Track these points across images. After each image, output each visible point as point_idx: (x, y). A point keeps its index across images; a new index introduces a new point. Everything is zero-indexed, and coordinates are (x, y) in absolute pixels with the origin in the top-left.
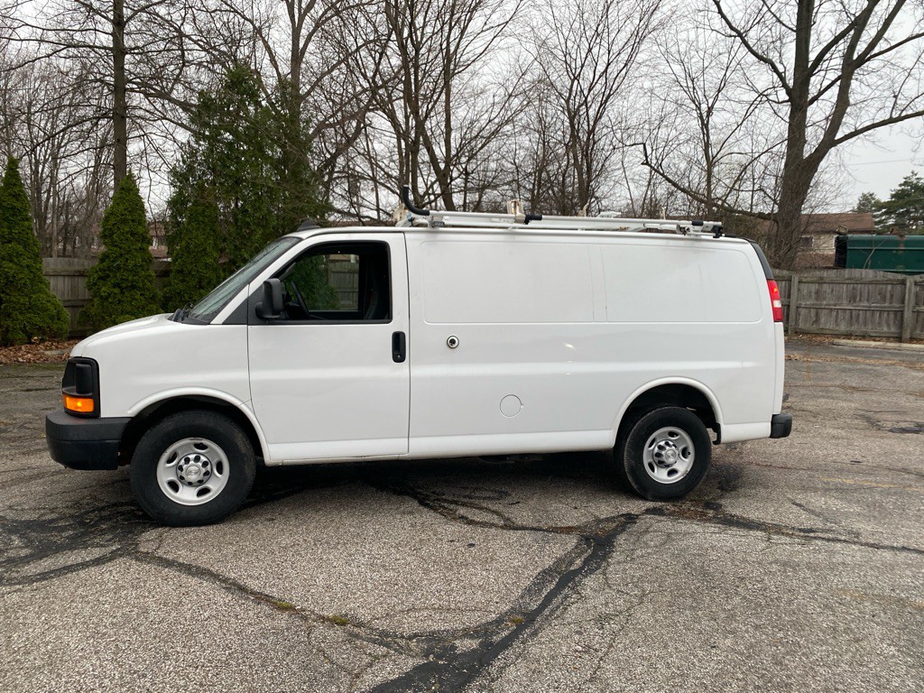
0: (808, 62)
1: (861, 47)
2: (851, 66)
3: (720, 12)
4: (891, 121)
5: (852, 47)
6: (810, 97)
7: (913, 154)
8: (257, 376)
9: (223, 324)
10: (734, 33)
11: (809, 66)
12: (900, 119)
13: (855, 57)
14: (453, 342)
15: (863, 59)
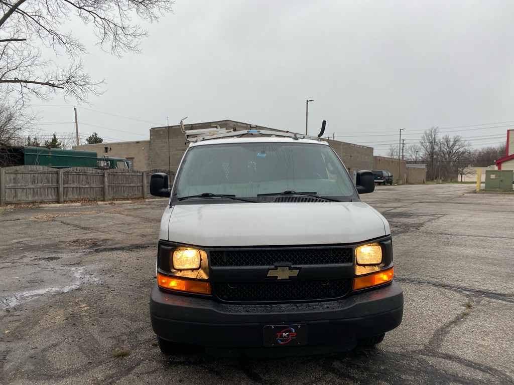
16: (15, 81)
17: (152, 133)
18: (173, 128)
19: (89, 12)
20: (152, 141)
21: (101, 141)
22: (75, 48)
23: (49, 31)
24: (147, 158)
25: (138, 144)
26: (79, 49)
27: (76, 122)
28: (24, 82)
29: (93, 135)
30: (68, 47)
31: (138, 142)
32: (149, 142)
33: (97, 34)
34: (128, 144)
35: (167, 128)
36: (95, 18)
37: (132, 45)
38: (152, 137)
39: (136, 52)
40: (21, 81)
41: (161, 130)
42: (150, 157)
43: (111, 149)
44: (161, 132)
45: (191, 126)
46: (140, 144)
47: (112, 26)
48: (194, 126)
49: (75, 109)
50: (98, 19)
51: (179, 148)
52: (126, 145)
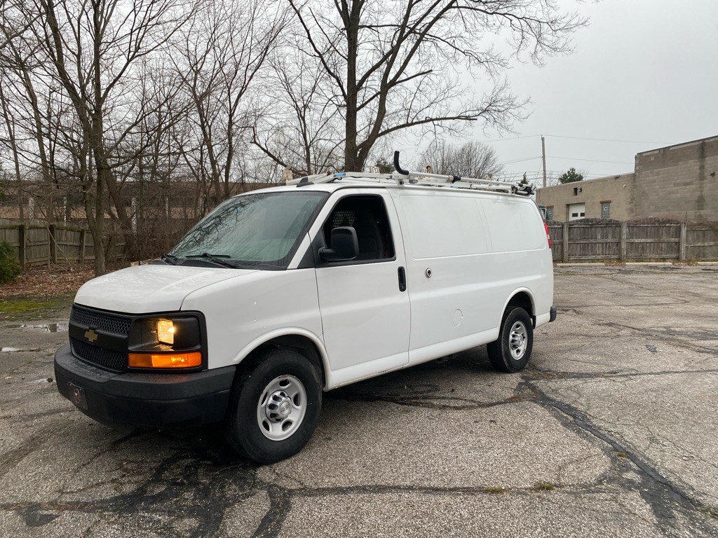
0: (355, 81)
1: (391, 76)
2: (386, 87)
3: (309, 38)
4: (407, 125)
5: (386, 74)
6: (358, 105)
7: (417, 147)
8: (326, 312)
9: (298, 268)
10: (317, 54)
11: (357, 84)
12: (413, 124)
13: (388, 81)
14: (429, 272)
15: (394, 83)
16: (426, 121)
17: (638, 162)
18: (671, 149)
19: (503, 15)
20: (637, 174)
21: (580, 178)
22: (496, 66)
23: (464, 53)
24: (629, 200)
25: (618, 180)
26: (499, 66)
27: (544, 157)
28: (437, 119)
29: (569, 172)
30: (487, 65)
31: (617, 178)
32: (634, 176)
33: (511, 43)
34: (604, 180)
35: (662, 151)
36: (511, 20)
37: (560, 46)
38: (638, 168)
39: (566, 52)
40: (432, 120)
41: (653, 155)
42: (633, 199)
43: (581, 189)
44: (652, 159)
45: (701, 142)
46: (621, 180)
47: (534, 24)
48: (707, 141)
49: (543, 139)
50: (515, 21)
51: (678, 181)
52: (601, 183)
